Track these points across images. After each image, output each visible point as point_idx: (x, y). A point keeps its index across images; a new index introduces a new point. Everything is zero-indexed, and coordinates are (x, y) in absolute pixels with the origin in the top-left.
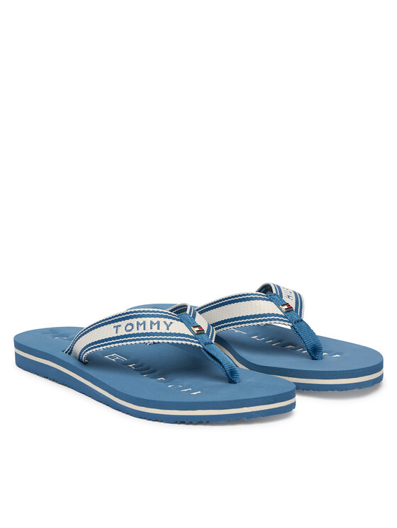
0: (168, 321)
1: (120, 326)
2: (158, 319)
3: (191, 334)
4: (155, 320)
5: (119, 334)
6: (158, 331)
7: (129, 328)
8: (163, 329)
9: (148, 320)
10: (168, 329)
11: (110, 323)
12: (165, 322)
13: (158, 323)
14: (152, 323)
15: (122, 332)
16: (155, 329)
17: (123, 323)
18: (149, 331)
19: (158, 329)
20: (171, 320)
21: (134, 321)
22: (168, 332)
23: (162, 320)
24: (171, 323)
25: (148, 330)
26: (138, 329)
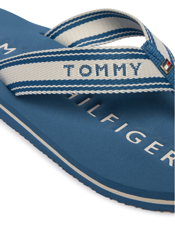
0: (135, 62)
1: (73, 66)
2: (123, 61)
3: (161, 76)
4: (119, 63)
5: (72, 78)
6: (125, 78)
7: (85, 71)
8: (130, 75)
9: (110, 63)
10: (136, 74)
11: (58, 59)
12: (132, 65)
13: (124, 66)
14: (115, 67)
15: (75, 75)
16: (120, 75)
17: (78, 64)
18: (113, 78)
19: (124, 74)
20: (139, 60)
21: (92, 63)
22: (136, 77)
23: (127, 62)
24: (139, 64)
25: (111, 76)
26: (98, 75)
